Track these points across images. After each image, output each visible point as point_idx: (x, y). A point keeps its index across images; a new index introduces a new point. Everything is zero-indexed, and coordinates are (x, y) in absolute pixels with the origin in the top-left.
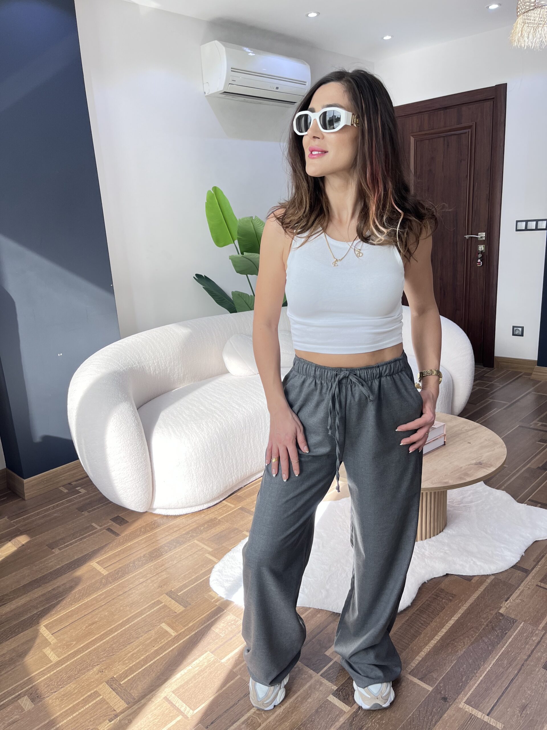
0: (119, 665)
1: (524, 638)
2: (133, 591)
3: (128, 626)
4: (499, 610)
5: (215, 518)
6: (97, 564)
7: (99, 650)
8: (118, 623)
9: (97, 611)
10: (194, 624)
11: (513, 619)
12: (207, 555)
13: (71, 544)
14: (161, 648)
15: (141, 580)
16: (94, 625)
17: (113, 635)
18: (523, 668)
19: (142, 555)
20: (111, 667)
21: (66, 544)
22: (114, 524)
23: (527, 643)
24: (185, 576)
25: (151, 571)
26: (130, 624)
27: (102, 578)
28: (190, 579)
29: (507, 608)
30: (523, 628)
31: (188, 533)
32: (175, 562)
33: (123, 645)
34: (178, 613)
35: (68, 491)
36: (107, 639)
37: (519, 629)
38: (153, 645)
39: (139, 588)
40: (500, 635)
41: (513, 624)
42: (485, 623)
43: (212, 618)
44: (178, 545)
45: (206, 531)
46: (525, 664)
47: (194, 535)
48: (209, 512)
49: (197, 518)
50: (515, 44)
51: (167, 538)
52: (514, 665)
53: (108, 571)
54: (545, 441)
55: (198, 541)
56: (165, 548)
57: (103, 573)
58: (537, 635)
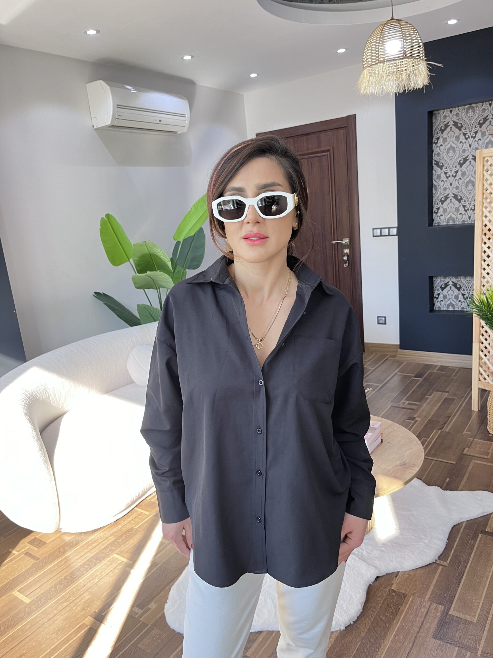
1: (414, 611)
2: (58, 617)
3: (56, 654)
4: (391, 587)
5: (132, 528)
6: (18, 593)
10: (120, 644)
11: (404, 594)
12: (127, 569)
15: (64, 604)
18: (417, 640)
19: (63, 577)
22: (32, 547)
23: (417, 616)
24: (107, 594)
25: (74, 593)
26: (58, 652)
27: (26, 607)
28: (112, 597)
29: (398, 584)
30: (412, 601)
31: (106, 548)
32: (97, 580)
37: (409, 603)
39: (63, 614)
40: (394, 611)
41: (404, 598)
42: (381, 602)
43: (138, 635)
44: (98, 561)
45: (124, 543)
46: (417, 637)
47: (113, 548)
48: (126, 522)
49: (114, 530)
50: (362, 92)
51: (86, 556)
52: (408, 638)
53: (30, 598)
54: (413, 419)
55: (117, 554)
56: (86, 566)
57: (25, 601)
58: (424, 606)
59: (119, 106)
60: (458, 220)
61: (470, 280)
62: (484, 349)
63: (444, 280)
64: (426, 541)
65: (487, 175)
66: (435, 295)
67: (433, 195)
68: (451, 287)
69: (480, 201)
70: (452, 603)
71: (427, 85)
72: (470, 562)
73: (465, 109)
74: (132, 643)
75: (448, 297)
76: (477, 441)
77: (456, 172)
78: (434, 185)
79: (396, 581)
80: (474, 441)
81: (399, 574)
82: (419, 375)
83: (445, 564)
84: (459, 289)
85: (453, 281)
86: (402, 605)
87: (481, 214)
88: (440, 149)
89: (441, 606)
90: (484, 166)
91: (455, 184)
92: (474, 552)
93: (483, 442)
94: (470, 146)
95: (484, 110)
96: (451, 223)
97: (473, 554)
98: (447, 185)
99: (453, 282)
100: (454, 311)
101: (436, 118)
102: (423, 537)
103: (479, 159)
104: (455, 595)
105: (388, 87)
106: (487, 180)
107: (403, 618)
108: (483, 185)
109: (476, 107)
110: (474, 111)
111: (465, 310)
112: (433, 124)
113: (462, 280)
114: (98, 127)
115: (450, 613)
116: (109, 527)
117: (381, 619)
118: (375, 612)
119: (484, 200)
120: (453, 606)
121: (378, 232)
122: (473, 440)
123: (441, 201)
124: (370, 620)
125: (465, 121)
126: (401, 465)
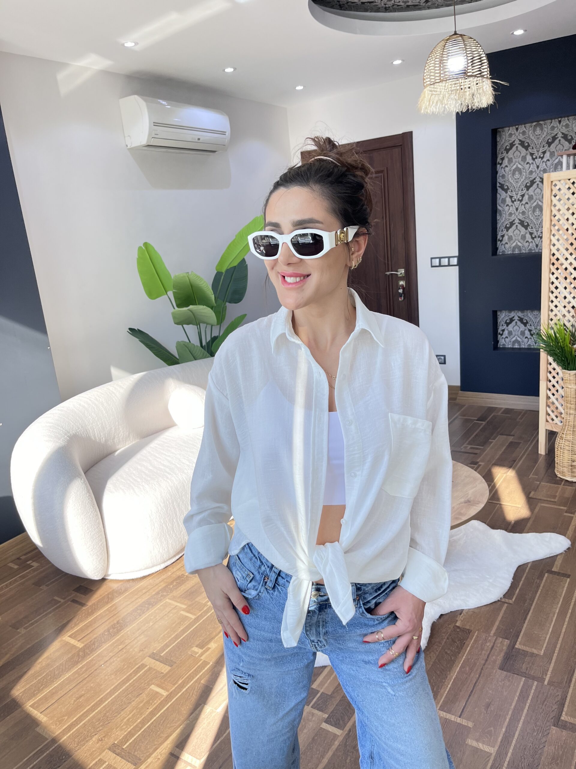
0: (117, 732)
1: (480, 645)
2: (115, 659)
3: (117, 693)
4: (456, 623)
5: (182, 574)
6: (69, 638)
7: (94, 720)
8: (106, 692)
9: (81, 684)
10: (183, 681)
11: (468, 630)
12: (182, 612)
13: (36, 622)
14: (155, 709)
15: (120, 647)
16: (82, 698)
17: (104, 705)
18: (483, 672)
19: (115, 622)
20: (109, 734)
21: (31, 622)
22: (78, 594)
23: (482, 649)
24: (164, 636)
25: (129, 636)
26: (119, 691)
27: (79, 651)
28: (170, 639)
29: (462, 621)
30: (477, 637)
31: (158, 593)
32: (151, 624)
33: (117, 712)
34: (165, 673)
35: (18, 567)
36: (99, 709)
37: (474, 638)
38: (147, 707)
39: (119, 656)
40: (459, 645)
41: (469, 634)
42: (446, 637)
43: (200, 672)
44: (151, 606)
45: (176, 589)
46: (484, 668)
47: (165, 594)
48: (175, 569)
49: (164, 577)
50: (422, 112)
51: (137, 601)
52: (475, 670)
53: (83, 643)
54: (476, 463)
55: (170, 599)
56: (138, 611)
57: (78, 645)
58: (490, 641)
59: (156, 124)
60: (524, 248)
61: (537, 315)
62: (552, 388)
63: (509, 314)
64: (491, 581)
65: (555, 201)
66: (499, 331)
67: (498, 221)
68: (516, 322)
69: (548, 228)
70: (518, 638)
71: (491, 105)
72: (536, 600)
73: (533, 127)
74: (194, 680)
75: (514, 333)
76: (544, 485)
77: (523, 196)
78: (499, 210)
79: (460, 618)
80: (541, 485)
81: (464, 612)
82: (481, 419)
83: (511, 601)
84: (525, 324)
85: (519, 315)
86: (466, 640)
87: (548, 242)
88: (505, 171)
89: (506, 640)
90: (552, 190)
91: (522, 208)
92: (540, 590)
93: (550, 486)
94: (538, 167)
95: (553, 128)
96: (517, 252)
97: (539, 593)
98: (512, 210)
99: (519, 317)
100: (520, 349)
101: (500, 136)
102: (488, 576)
103: (546, 184)
104: (521, 630)
105: (450, 106)
106: (555, 206)
107: (469, 651)
108: (551, 211)
109: (545, 124)
110: (542, 129)
111: (532, 347)
112: (498, 143)
113: (529, 314)
114: (132, 147)
115: (516, 646)
116: (158, 574)
117: (446, 653)
118: (440, 647)
119: (552, 227)
120: (519, 640)
121: (436, 262)
122: (540, 483)
123: (506, 227)
124: (436, 654)
125: (532, 139)
126: (465, 502)
